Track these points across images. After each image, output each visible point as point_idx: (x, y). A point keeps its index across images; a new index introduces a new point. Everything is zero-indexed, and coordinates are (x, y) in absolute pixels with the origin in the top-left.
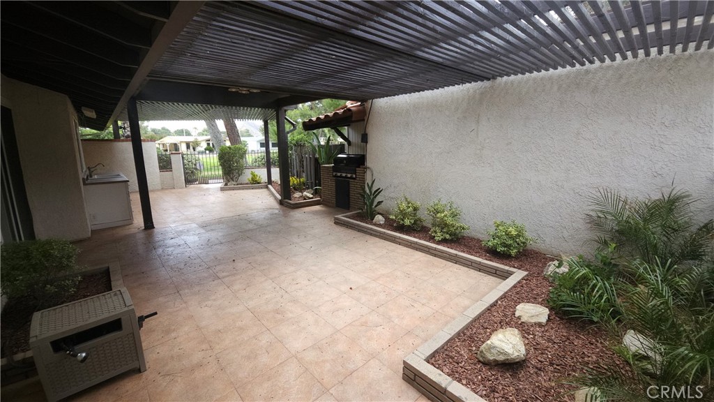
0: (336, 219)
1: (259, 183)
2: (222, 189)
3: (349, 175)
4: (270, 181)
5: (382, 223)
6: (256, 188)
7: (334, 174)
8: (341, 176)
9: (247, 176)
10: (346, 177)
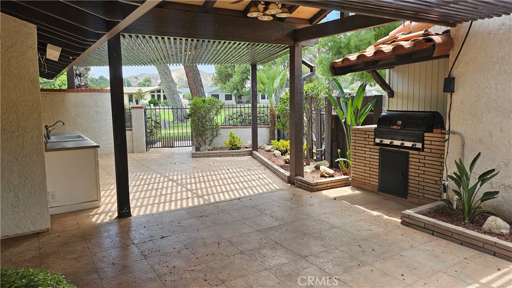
0: (403, 217)
1: (238, 148)
2: (194, 156)
3: (408, 144)
4: (255, 146)
5: (504, 231)
6: (235, 155)
7: (378, 140)
8: (391, 145)
9: (224, 137)
10: (402, 146)
